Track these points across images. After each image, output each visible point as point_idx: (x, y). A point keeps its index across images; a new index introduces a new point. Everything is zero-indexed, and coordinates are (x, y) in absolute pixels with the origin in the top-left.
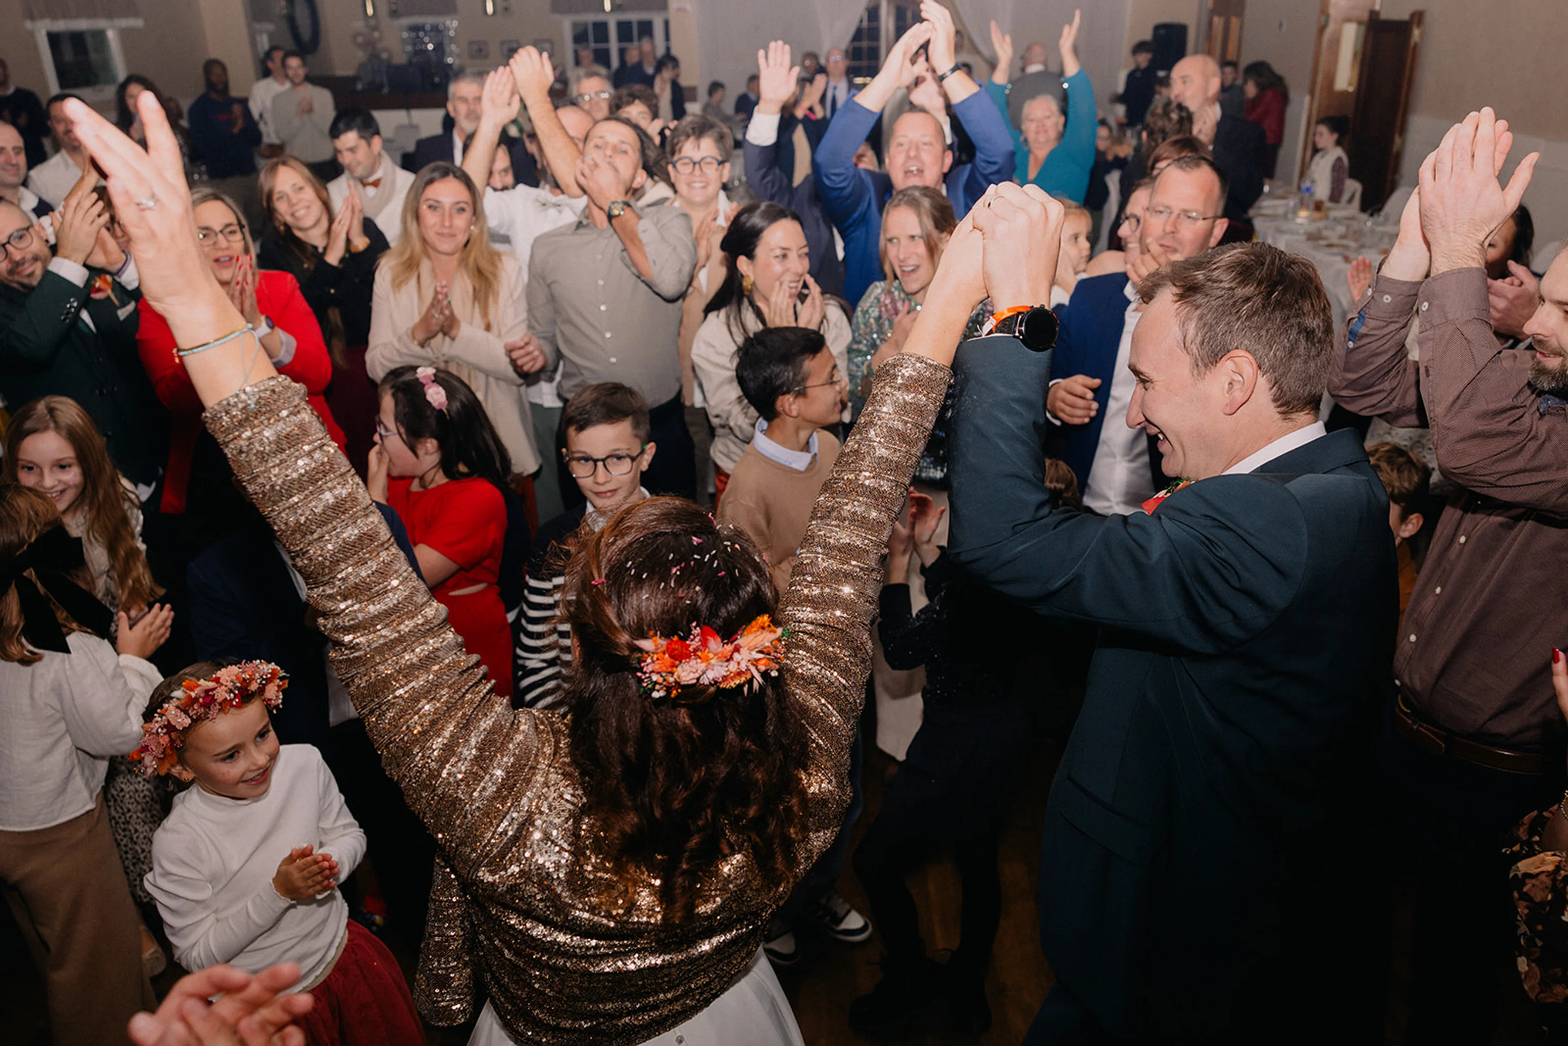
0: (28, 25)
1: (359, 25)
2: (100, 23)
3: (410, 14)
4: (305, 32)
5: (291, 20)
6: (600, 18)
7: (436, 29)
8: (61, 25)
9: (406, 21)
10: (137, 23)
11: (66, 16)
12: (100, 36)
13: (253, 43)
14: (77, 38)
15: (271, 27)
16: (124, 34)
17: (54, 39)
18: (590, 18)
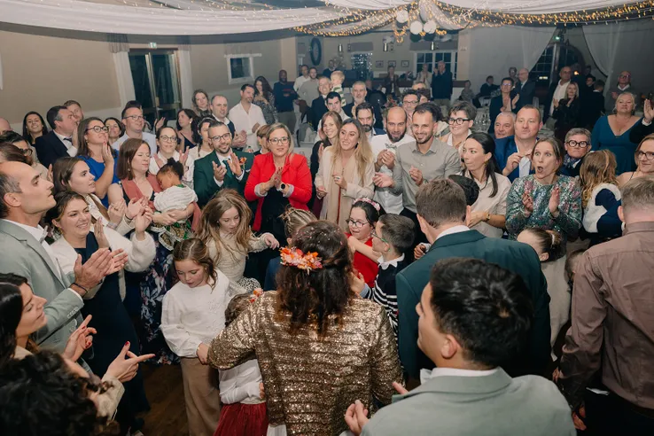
0: (225, 56)
1: (336, 54)
2: (248, 55)
3: (355, 51)
4: (316, 59)
5: (312, 54)
6: (430, 52)
7: (364, 56)
8: (235, 56)
9: (353, 53)
10: (260, 55)
11: (237, 53)
12: (247, 59)
13: (297, 61)
14: (239, 61)
15: (304, 55)
16: (255, 58)
17: (232, 60)
18: (425, 52)
